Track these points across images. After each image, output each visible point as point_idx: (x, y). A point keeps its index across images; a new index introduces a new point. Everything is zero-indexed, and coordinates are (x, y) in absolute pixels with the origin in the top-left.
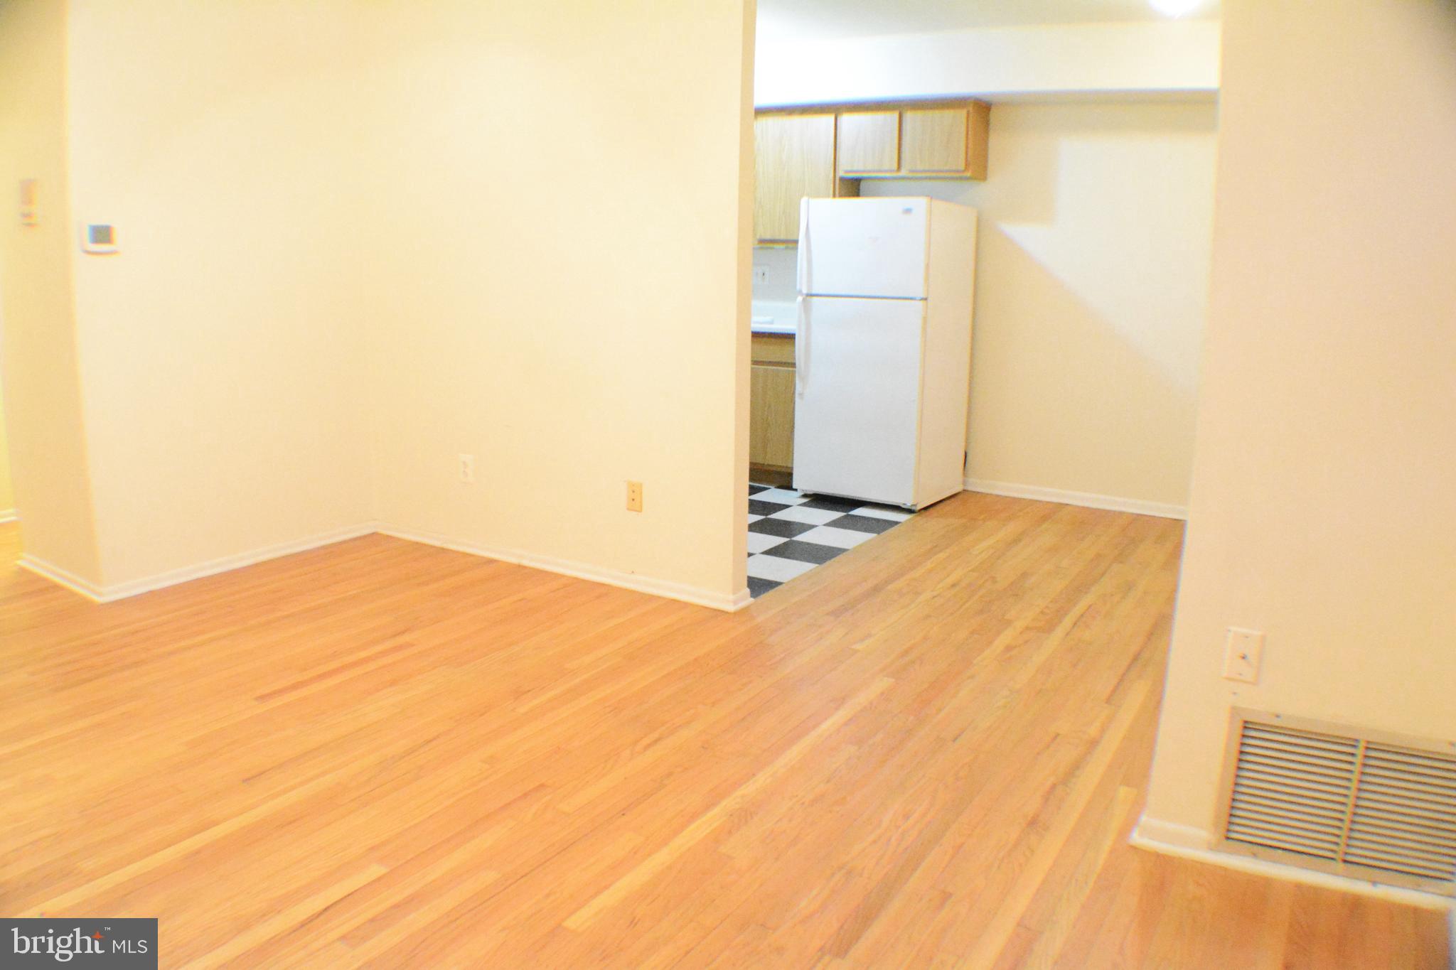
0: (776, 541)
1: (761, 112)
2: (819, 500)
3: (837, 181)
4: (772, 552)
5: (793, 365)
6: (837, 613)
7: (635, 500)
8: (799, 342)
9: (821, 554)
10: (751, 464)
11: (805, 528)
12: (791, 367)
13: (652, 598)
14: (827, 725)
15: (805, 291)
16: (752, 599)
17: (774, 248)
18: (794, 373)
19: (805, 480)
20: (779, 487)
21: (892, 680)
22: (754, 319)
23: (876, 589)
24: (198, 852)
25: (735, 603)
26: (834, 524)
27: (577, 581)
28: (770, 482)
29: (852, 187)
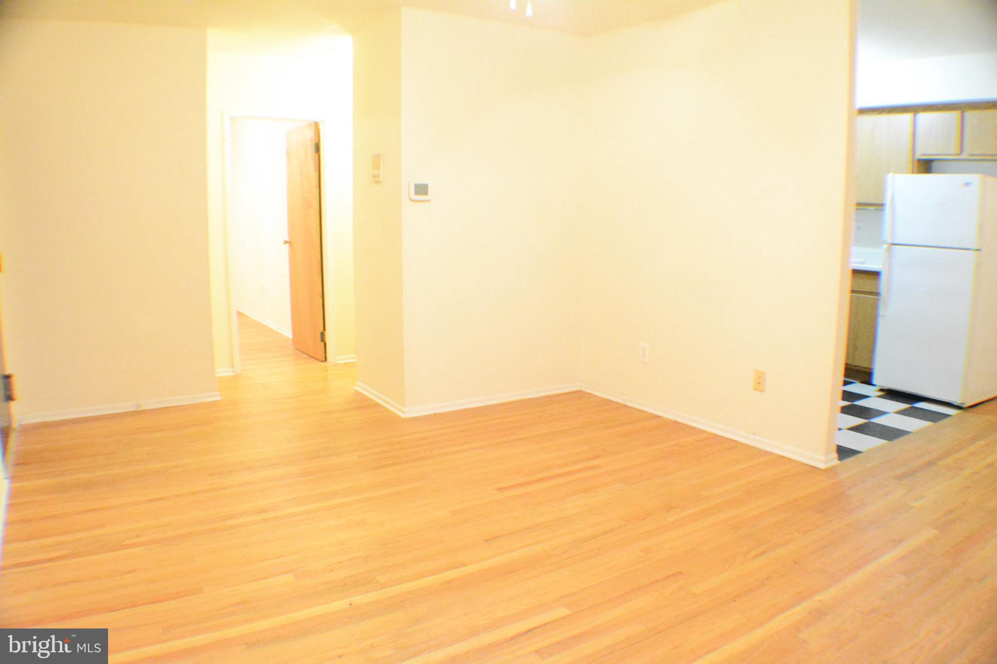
0: (858, 421)
1: (863, 111)
2: (891, 394)
3: (916, 163)
4: (855, 429)
5: (877, 294)
6: (900, 478)
7: (760, 383)
8: (884, 277)
9: (890, 434)
10: (846, 364)
11: (881, 413)
12: (876, 296)
13: (766, 453)
14: (886, 559)
15: (889, 241)
16: (838, 461)
17: (869, 210)
18: (878, 299)
19: (881, 379)
20: (862, 382)
21: (937, 532)
22: (853, 260)
23: (930, 463)
24: (450, 581)
25: (826, 462)
26: (902, 412)
27: (716, 436)
28: (855, 378)
29: (926, 166)
